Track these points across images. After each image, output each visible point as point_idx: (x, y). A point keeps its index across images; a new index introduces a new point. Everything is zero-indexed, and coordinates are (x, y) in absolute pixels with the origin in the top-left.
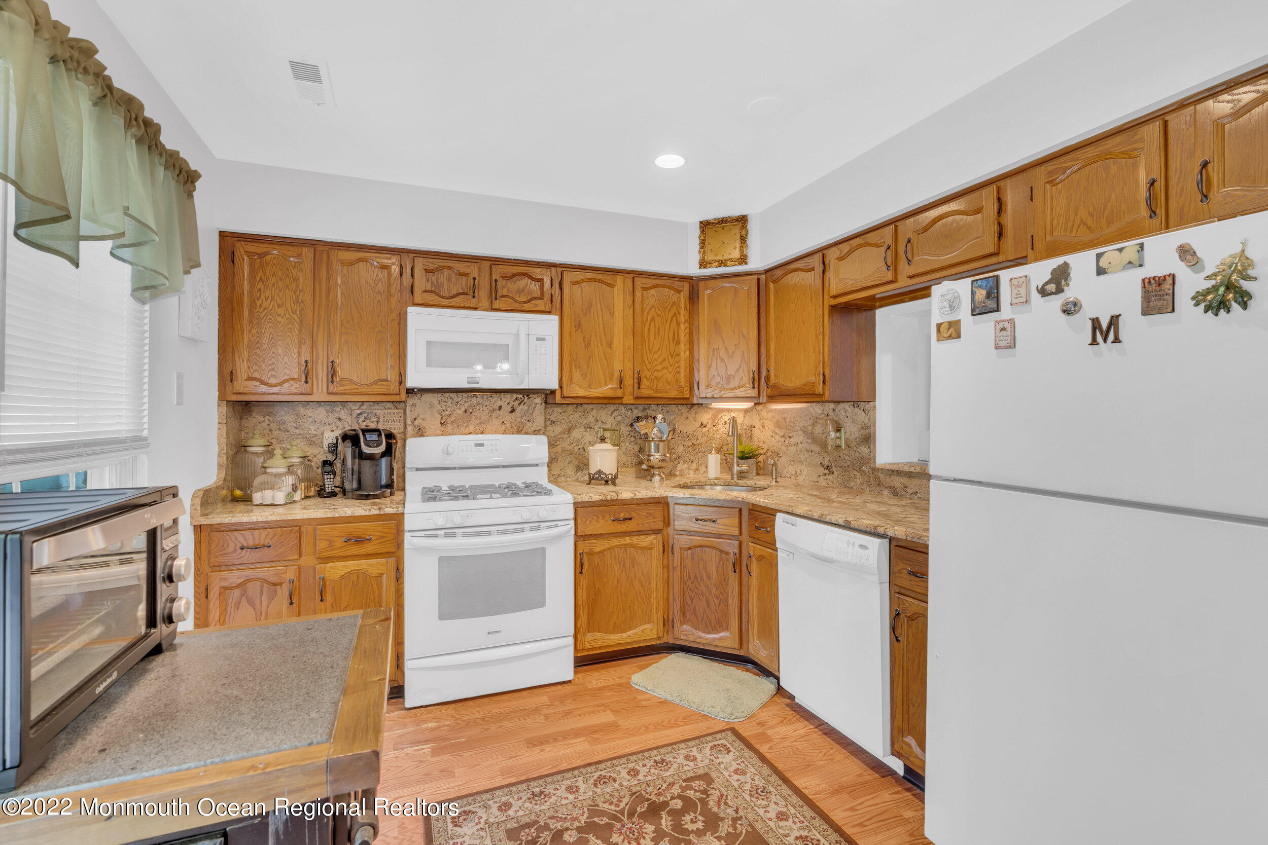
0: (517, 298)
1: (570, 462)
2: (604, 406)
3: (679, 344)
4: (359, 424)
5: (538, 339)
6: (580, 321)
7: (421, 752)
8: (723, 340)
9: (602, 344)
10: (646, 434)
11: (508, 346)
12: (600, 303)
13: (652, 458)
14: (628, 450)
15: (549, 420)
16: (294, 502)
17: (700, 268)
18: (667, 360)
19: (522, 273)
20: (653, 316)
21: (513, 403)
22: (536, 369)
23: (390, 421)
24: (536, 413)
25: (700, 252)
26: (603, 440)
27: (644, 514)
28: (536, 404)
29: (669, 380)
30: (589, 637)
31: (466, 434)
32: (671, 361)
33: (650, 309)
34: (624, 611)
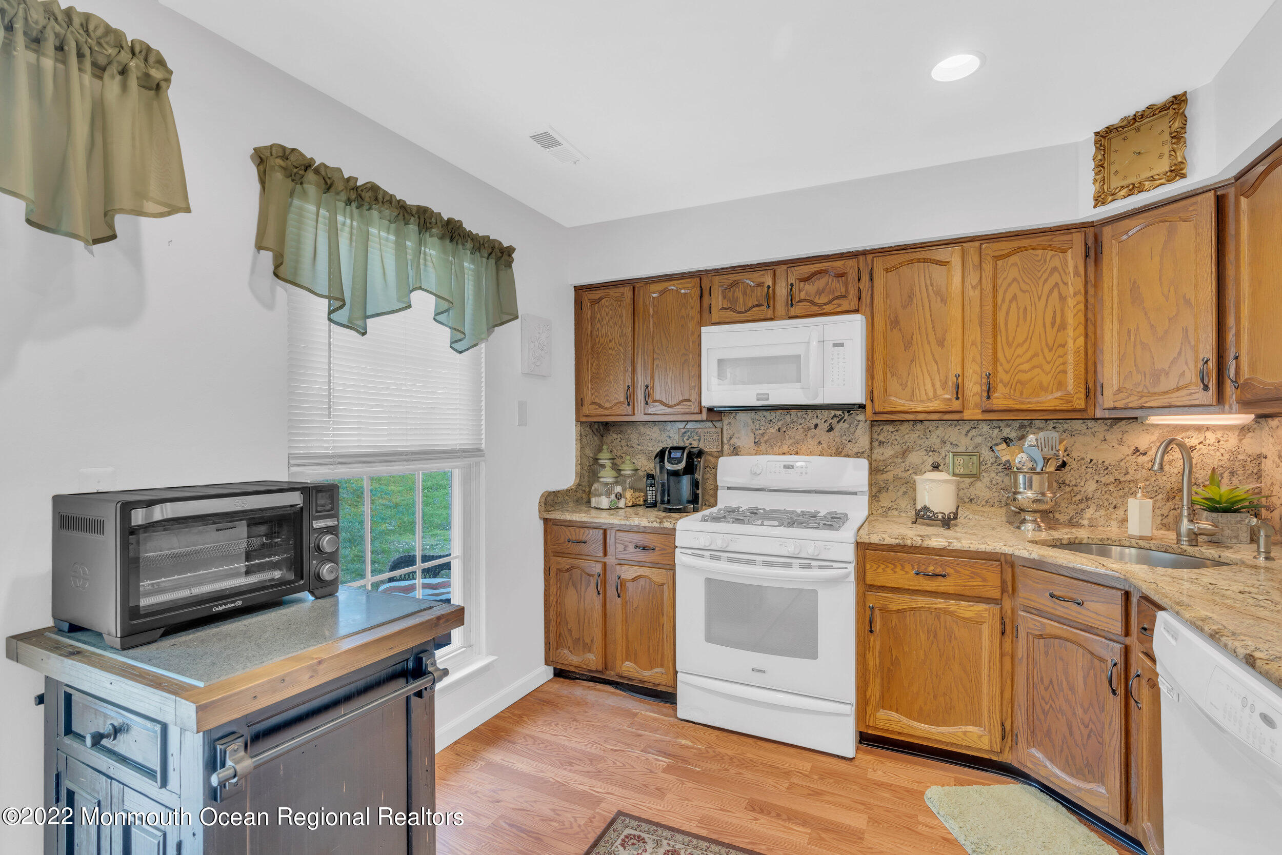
0: (816, 300)
1: (905, 493)
2: (956, 422)
3: (1065, 328)
4: (684, 442)
5: (835, 345)
6: (897, 317)
7: (658, 762)
8: (1146, 314)
9: (929, 342)
10: (1008, 461)
11: (800, 356)
12: (927, 289)
13: (1019, 497)
14: (994, 482)
15: (877, 440)
16: (618, 508)
17: (1095, 207)
18: (1041, 354)
19: (818, 271)
20: (1015, 294)
21: (831, 421)
22: (833, 381)
23: (709, 440)
24: (859, 432)
25: (1095, 180)
26: (936, 467)
27: (967, 573)
28: (859, 421)
29: (1045, 384)
30: (882, 714)
31: (779, 454)
32: (1049, 356)
33: (1010, 285)
34: (935, 697)
